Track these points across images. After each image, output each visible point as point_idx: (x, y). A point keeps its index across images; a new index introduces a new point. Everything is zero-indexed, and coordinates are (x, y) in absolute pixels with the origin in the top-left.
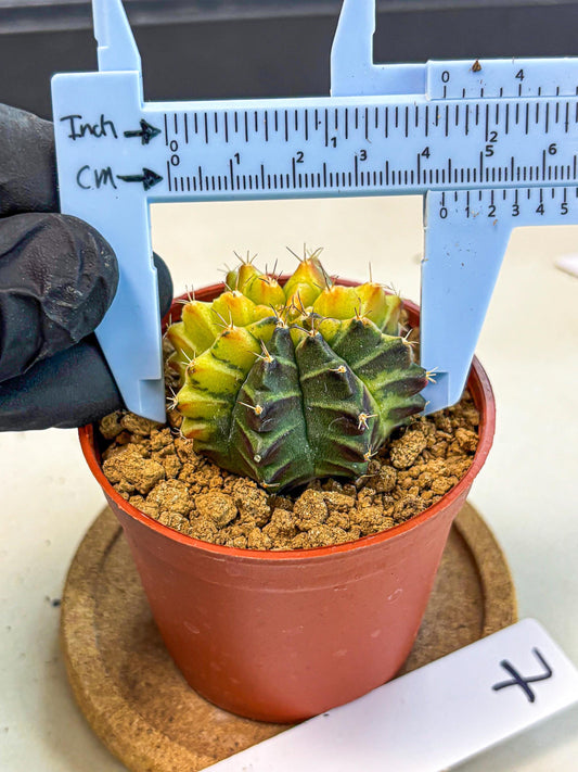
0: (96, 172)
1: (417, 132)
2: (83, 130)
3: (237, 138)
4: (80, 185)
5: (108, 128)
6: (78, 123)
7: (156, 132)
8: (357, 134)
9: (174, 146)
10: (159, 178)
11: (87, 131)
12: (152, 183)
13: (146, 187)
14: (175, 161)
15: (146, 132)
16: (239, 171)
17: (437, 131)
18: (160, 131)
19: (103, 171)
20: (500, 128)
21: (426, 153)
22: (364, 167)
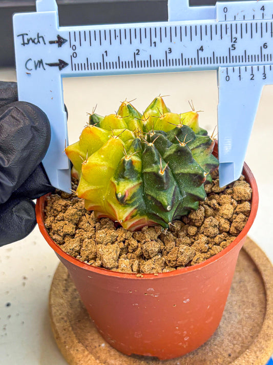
0: (35, 62)
1: (196, 38)
2: (28, 41)
3: (106, 43)
4: (27, 69)
5: (41, 40)
6: (26, 38)
7: (65, 41)
8: (166, 40)
9: (74, 47)
10: (66, 64)
11: (31, 41)
12: (63, 67)
13: (60, 69)
14: (75, 55)
15: (60, 41)
16: (107, 60)
17: (206, 38)
18: (66, 41)
19: (39, 61)
20: (238, 36)
21: (202, 49)
22: (170, 57)
